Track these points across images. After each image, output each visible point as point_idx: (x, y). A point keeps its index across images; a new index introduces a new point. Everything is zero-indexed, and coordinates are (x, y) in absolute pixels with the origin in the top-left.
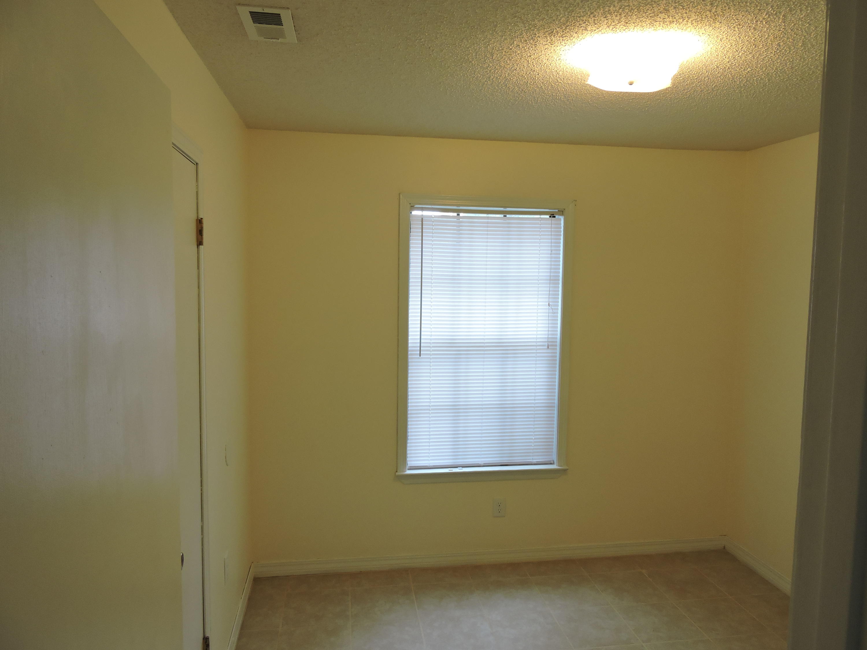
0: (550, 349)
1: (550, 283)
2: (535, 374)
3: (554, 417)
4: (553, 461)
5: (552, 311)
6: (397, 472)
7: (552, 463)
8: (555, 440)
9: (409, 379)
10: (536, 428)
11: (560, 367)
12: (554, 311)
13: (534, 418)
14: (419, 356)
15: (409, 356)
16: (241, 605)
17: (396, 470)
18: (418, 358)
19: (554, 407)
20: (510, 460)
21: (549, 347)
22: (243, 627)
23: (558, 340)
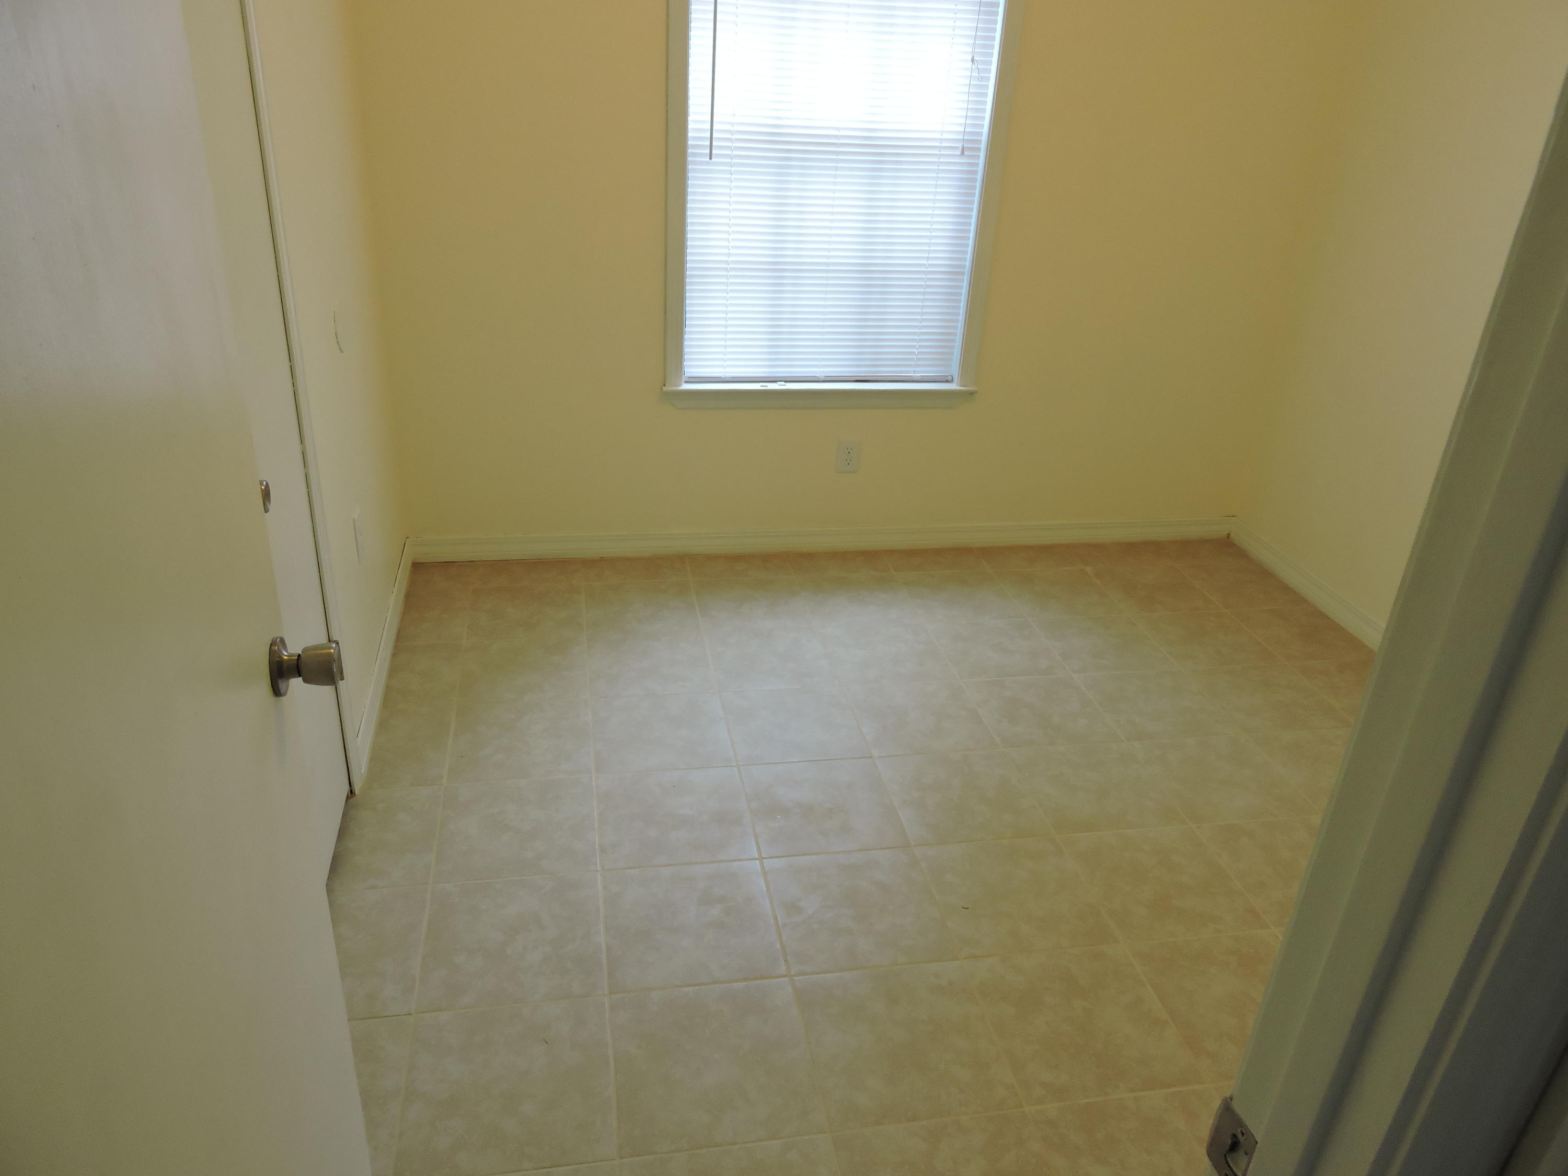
0: (968, 155)
1: (979, 12)
2: (933, 214)
3: (960, 294)
4: (951, 377)
5: (977, 75)
6: (664, 385)
7: (949, 380)
8: (959, 339)
9: (688, 205)
10: (926, 313)
11: (981, 195)
12: (981, 75)
13: (924, 293)
14: (708, 160)
15: (689, 159)
16: (394, 601)
17: (663, 384)
18: (707, 163)
19: (963, 273)
20: (874, 372)
21: (965, 153)
22: (400, 637)
23: (984, 138)
